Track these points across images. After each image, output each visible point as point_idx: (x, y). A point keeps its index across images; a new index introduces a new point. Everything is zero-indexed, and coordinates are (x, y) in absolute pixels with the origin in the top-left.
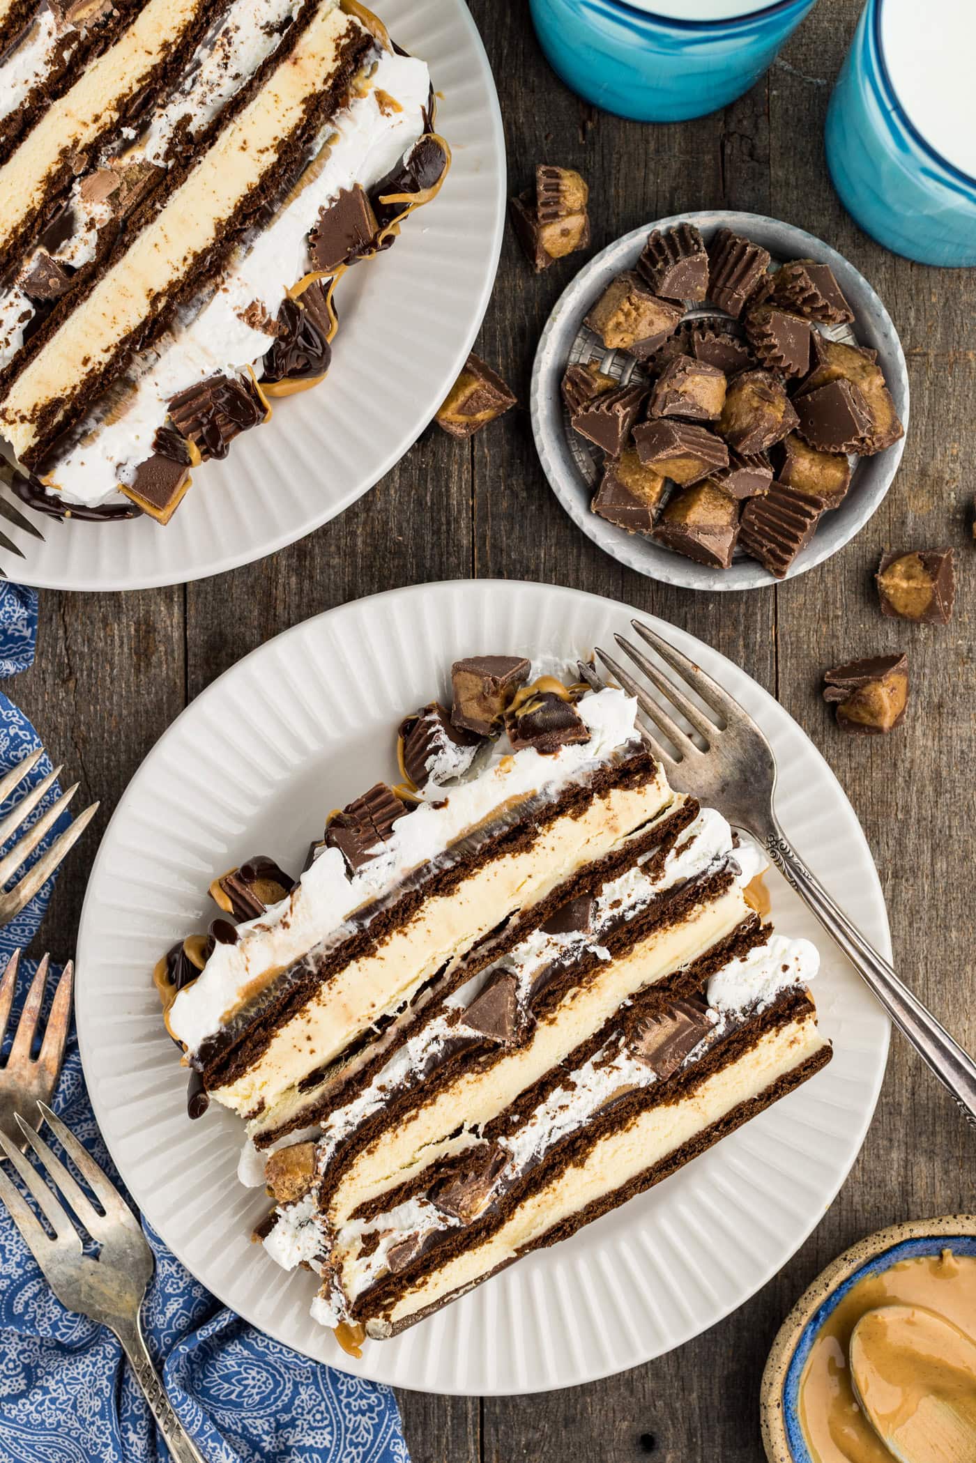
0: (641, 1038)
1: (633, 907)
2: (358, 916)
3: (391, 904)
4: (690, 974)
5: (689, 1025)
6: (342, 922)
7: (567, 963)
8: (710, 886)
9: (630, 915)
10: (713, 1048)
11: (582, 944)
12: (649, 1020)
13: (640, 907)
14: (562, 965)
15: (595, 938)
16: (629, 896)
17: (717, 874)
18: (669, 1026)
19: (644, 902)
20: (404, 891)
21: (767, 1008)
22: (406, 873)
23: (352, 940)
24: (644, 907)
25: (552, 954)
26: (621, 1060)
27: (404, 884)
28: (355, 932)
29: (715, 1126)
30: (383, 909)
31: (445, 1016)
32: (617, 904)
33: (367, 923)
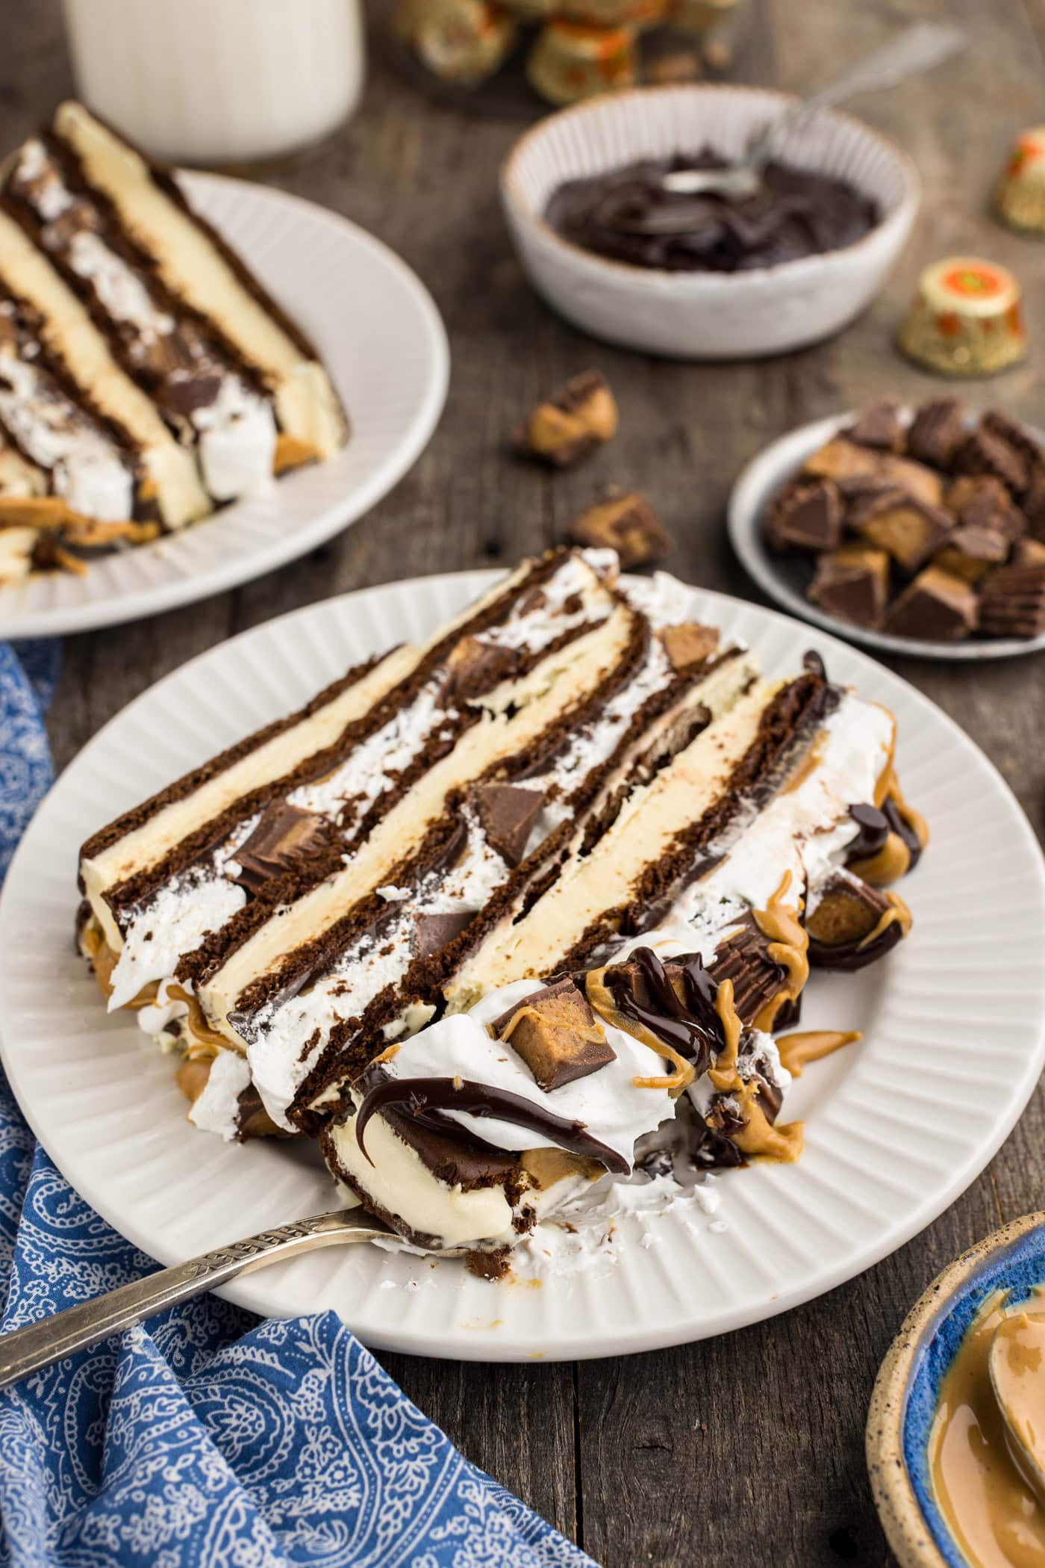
0: (318, 830)
1: (363, 952)
2: (712, 863)
3: (678, 881)
4: (273, 903)
5: (261, 853)
6: (729, 852)
7: (432, 876)
8: (267, 993)
9: (365, 941)
10: (226, 838)
11: (419, 899)
12: (312, 848)
13: (354, 952)
14: (438, 872)
15: (406, 909)
16: (371, 963)
17: (259, 1008)
18: (285, 847)
19: (350, 959)
20: (667, 898)
21: (166, 885)
22: (669, 919)
23: (710, 837)
24: (348, 954)
25: (454, 880)
26: (335, 807)
27: (669, 906)
28: (710, 846)
29: (209, 777)
30: (684, 875)
31: (566, 794)
32: (386, 952)
33: (699, 858)
